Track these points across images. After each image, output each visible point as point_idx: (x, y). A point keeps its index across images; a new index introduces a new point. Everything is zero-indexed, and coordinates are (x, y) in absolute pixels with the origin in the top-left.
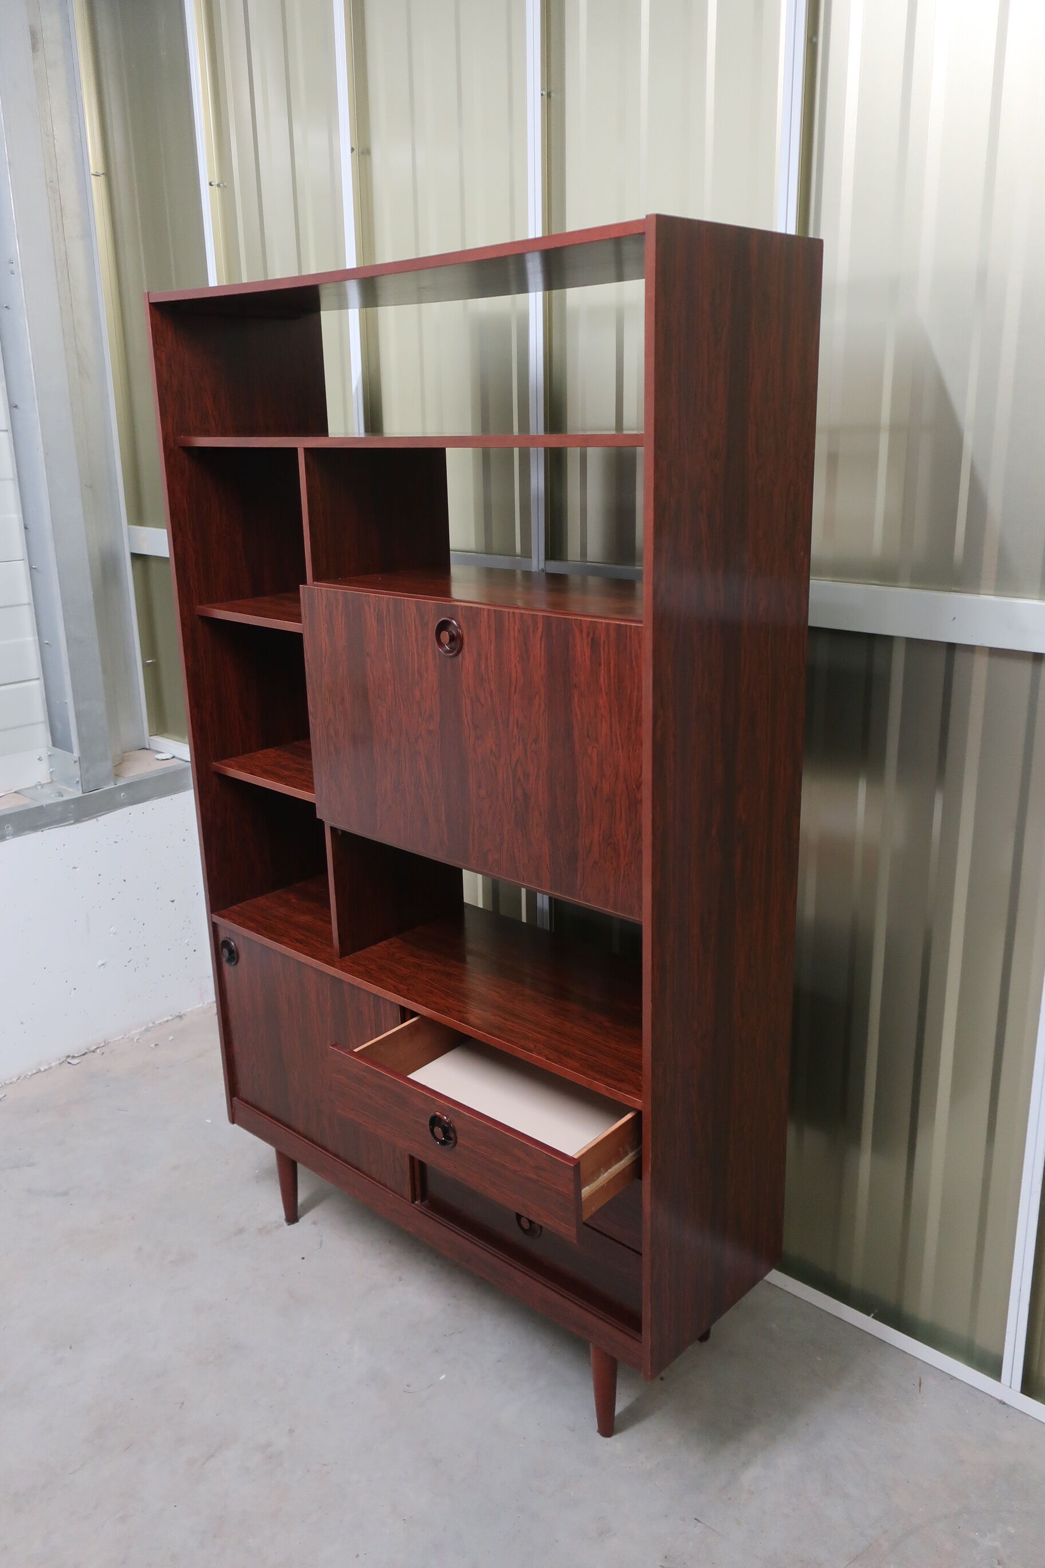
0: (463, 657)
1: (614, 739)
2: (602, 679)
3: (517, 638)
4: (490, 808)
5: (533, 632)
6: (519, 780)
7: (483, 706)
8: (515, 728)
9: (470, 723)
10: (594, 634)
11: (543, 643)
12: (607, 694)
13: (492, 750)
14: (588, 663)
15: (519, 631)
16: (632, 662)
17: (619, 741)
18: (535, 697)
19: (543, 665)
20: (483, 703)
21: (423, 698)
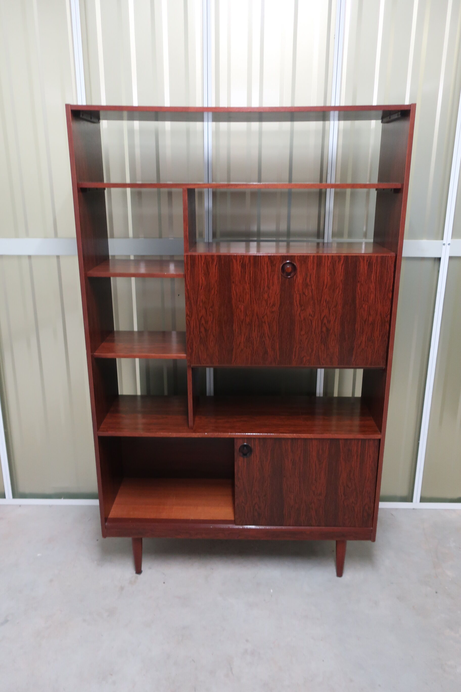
0: (296, 277)
1: (376, 300)
2: (373, 277)
3: (329, 266)
4: (306, 339)
5: (338, 262)
6: (325, 324)
7: (306, 296)
8: (325, 302)
9: (298, 305)
10: (370, 260)
11: (343, 267)
12: (374, 283)
13: (310, 314)
14: (366, 272)
15: (330, 263)
16: (388, 269)
17: (379, 300)
18: (337, 289)
19: (342, 276)
20: (307, 295)
21: (269, 297)
